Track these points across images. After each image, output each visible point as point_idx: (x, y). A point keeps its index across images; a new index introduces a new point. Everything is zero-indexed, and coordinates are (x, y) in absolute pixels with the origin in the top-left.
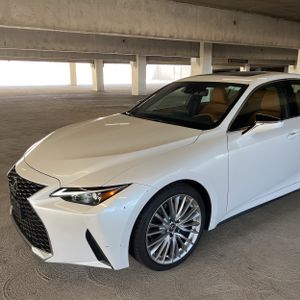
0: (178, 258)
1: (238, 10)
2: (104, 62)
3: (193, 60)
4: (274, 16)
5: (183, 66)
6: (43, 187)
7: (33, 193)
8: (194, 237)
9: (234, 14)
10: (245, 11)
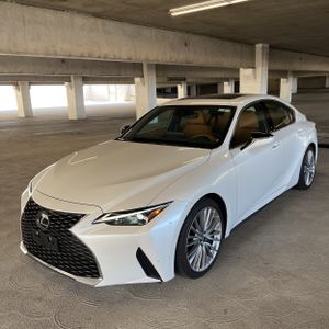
0: (208, 265)
1: (188, 32)
2: (30, 84)
3: (137, 80)
4: (218, 38)
5: (118, 86)
6: (83, 215)
7: (74, 223)
8: (217, 244)
9: (186, 36)
10: (195, 33)
